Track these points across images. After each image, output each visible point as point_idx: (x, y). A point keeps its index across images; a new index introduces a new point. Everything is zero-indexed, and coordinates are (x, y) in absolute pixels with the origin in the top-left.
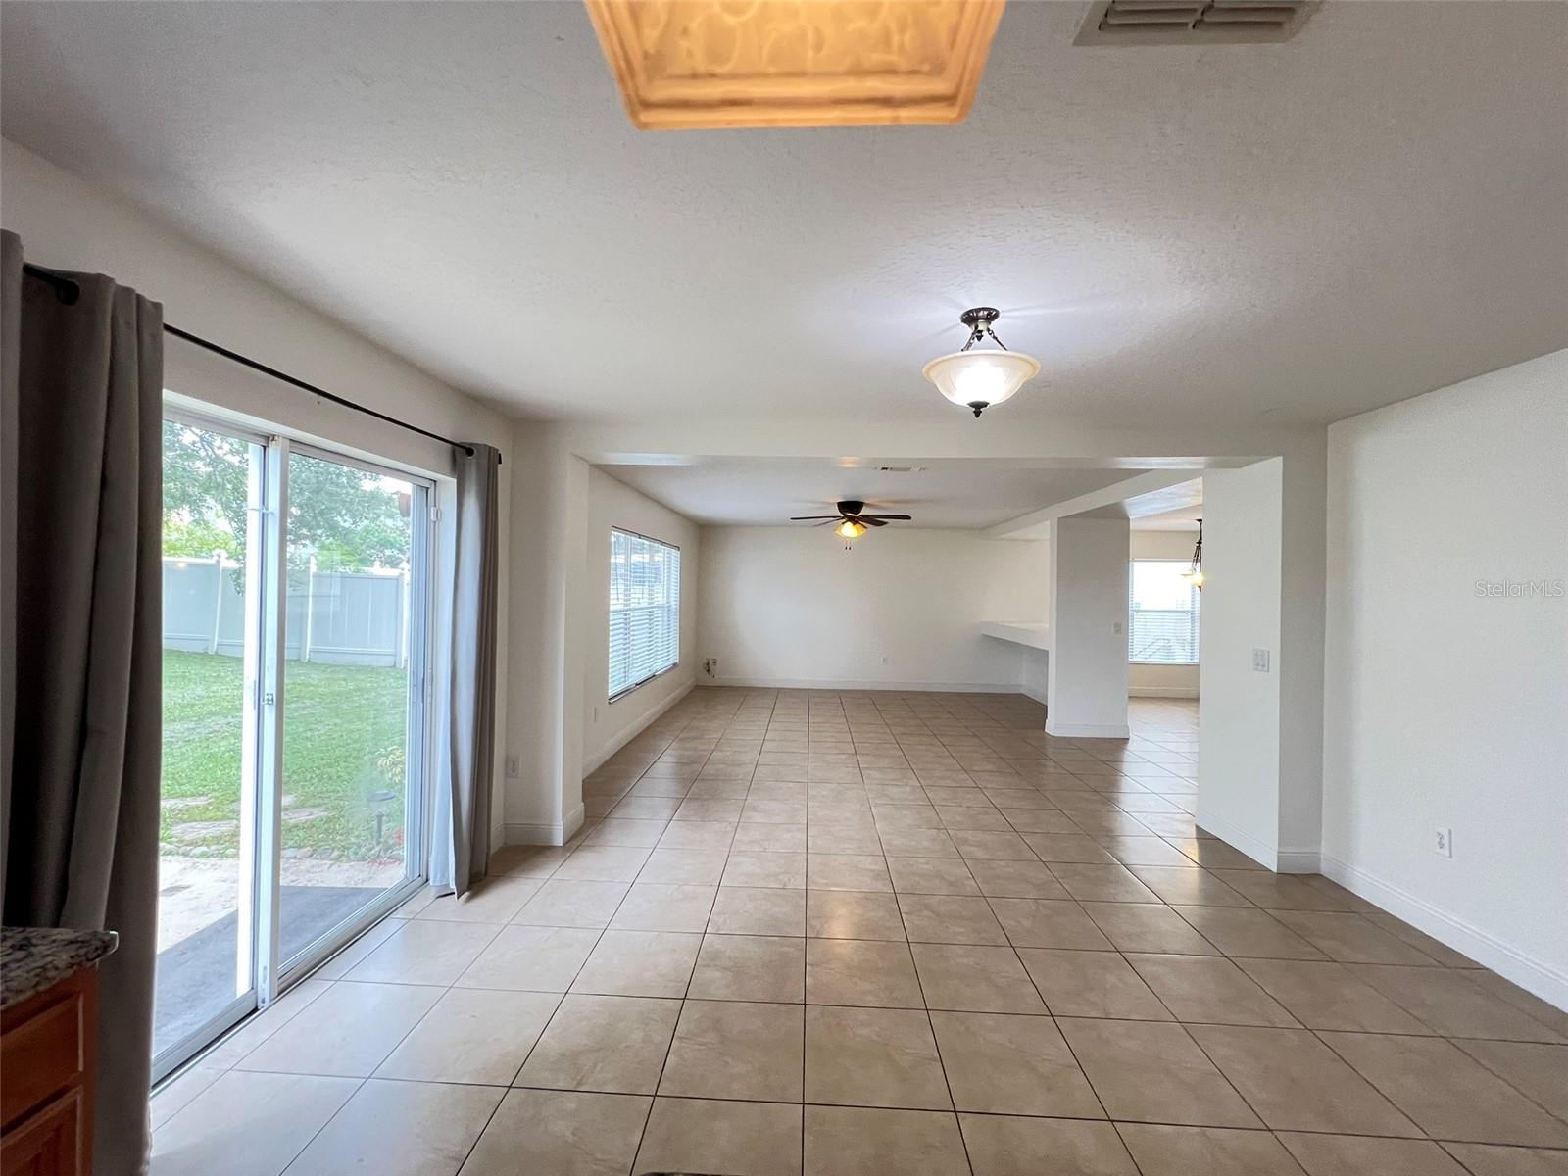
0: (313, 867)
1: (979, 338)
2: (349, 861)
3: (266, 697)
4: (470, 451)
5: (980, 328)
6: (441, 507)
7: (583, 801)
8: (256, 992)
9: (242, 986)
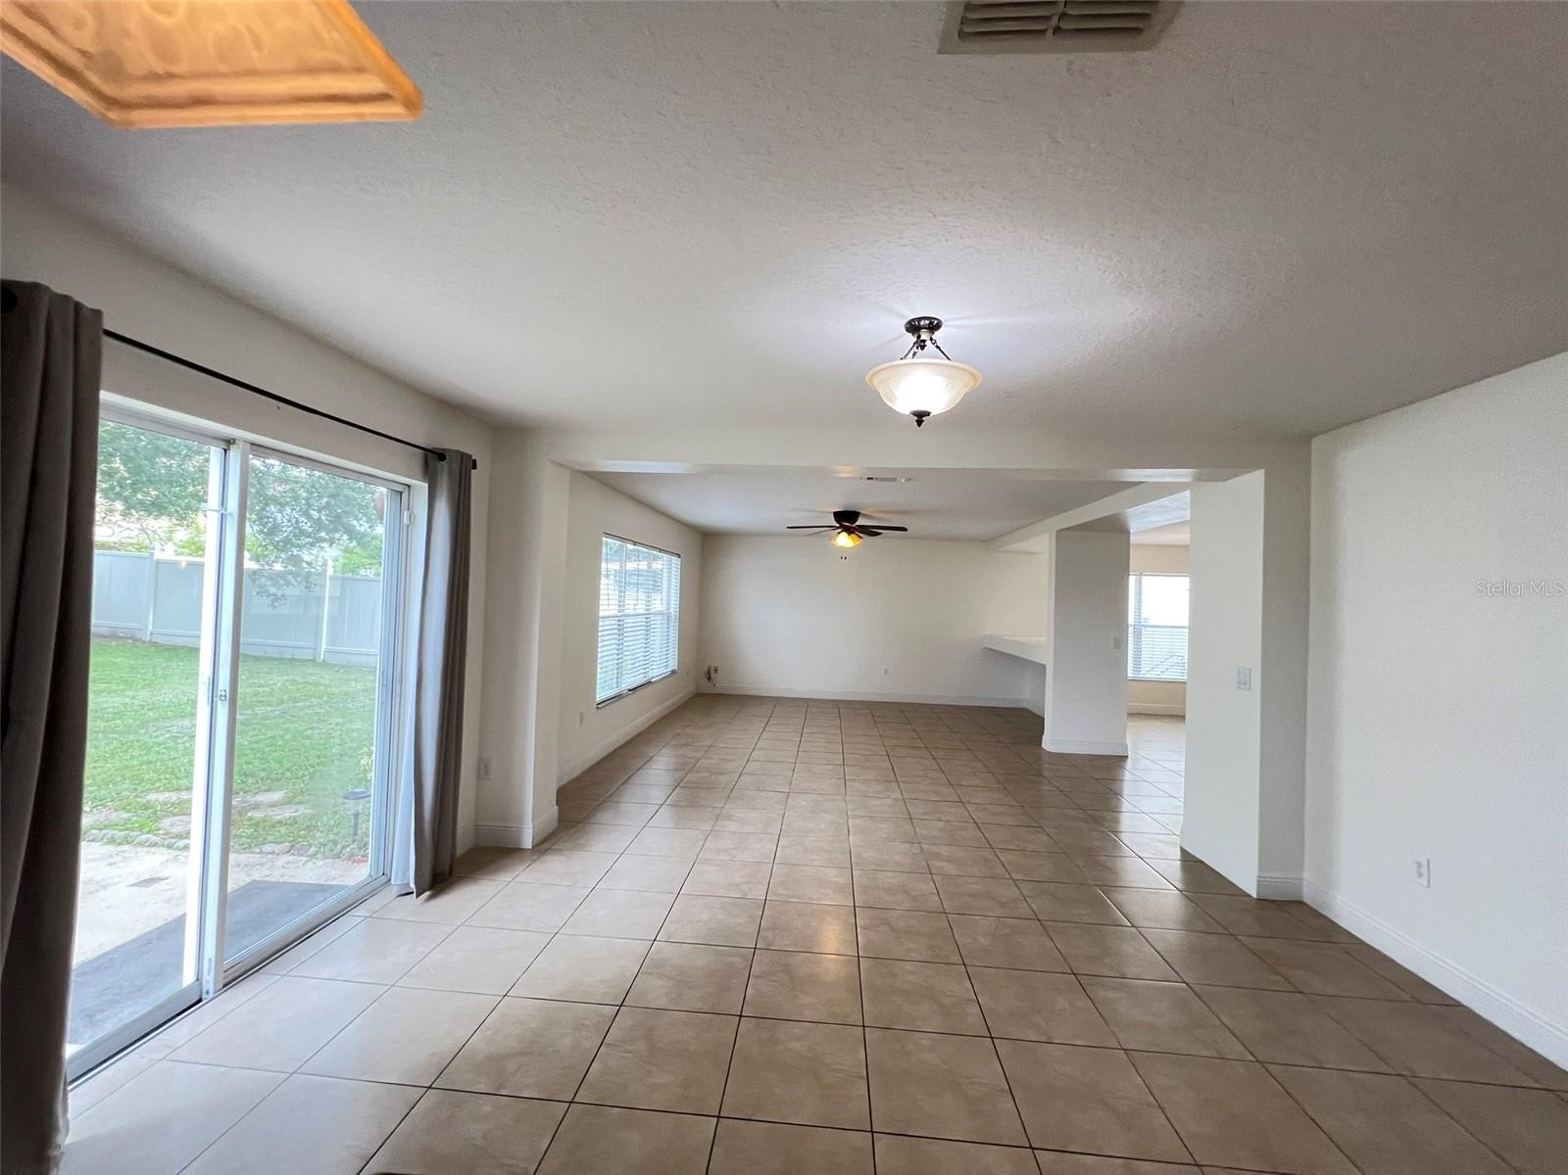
0: (289, 862)
1: (923, 347)
2: (325, 858)
3: (219, 693)
4: (441, 455)
5: (923, 338)
6: (415, 511)
7: (558, 803)
8: (201, 983)
9: (188, 977)
